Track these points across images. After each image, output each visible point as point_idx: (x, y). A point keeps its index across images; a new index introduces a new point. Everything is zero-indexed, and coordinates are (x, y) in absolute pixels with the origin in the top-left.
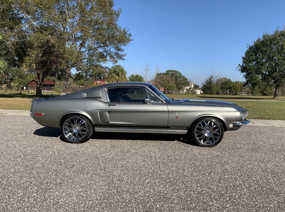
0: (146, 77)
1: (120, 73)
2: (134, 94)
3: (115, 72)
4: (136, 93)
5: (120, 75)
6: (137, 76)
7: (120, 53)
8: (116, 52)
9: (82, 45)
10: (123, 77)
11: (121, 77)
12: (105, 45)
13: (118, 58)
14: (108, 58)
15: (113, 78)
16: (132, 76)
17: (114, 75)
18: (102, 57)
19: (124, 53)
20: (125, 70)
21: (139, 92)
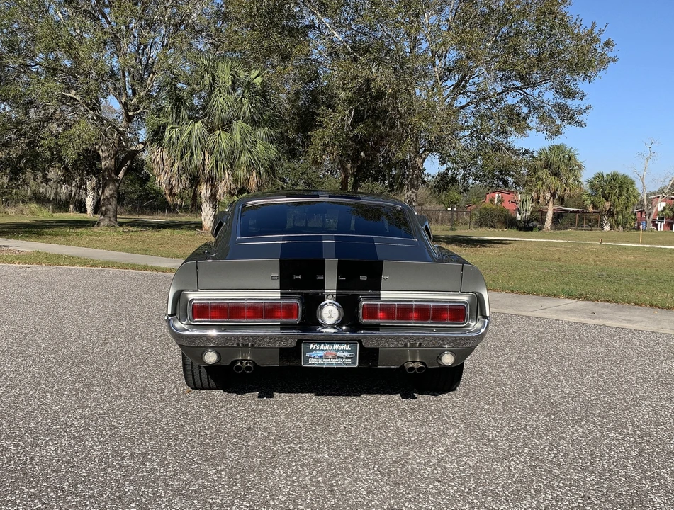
0: (642, 179)
1: (563, 168)
2: (602, 229)
3: (548, 165)
4: (607, 228)
5: (562, 173)
6: (614, 177)
7: (572, 104)
8: (559, 101)
9: (459, 88)
10: (570, 181)
11: (564, 181)
12: (528, 82)
13: (563, 120)
14: (533, 121)
15: (540, 182)
16: (599, 177)
17: (544, 173)
18: (515, 119)
19: (582, 104)
20: (579, 159)
21: (618, 224)
